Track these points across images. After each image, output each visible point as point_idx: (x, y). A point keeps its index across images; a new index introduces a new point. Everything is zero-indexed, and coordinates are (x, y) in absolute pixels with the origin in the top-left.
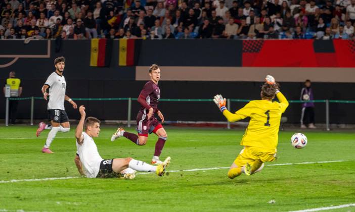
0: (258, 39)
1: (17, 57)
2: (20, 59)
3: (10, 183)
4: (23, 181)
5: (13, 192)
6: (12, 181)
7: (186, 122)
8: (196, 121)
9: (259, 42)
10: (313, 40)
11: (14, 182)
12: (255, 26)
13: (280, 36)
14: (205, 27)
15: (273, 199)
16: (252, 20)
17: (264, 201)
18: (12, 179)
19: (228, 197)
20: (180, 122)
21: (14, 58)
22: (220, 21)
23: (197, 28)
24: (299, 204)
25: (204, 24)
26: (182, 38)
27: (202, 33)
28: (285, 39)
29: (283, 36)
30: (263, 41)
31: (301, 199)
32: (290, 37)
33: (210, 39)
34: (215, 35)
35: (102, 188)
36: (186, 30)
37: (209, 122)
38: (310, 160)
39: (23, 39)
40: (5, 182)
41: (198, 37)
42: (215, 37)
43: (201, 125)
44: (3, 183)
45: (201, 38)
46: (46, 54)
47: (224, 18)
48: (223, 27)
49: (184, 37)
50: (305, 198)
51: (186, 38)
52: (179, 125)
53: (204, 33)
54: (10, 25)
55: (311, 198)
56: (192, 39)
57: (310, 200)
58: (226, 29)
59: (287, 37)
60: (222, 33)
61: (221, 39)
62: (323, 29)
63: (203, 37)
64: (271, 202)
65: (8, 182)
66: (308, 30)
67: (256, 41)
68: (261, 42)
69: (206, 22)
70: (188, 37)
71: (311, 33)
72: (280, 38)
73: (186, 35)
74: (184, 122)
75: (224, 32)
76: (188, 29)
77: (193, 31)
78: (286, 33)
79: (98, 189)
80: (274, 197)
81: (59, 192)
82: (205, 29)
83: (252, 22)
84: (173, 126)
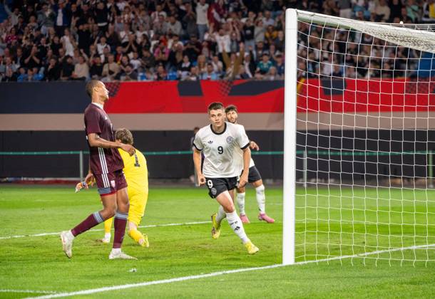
0: (114, 81)
7: (32, 179)
8: (43, 177)
9: (114, 84)
10: (178, 82)
12: (109, 66)
13: (139, 78)
14: (50, 67)
15: (135, 267)
16: (106, 58)
17: (123, 269)
19: (82, 265)
20: (25, 179)
22: (69, 60)
23: (42, 69)
24: (164, 273)
25: (49, 64)
26: (25, 81)
27: (48, 75)
28: (145, 80)
29: (143, 77)
30: (119, 83)
31: (167, 266)
32: (150, 79)
33: (57, 81)
34: (63, 76)
36: (29, 72)
37: (58, 179)
41: (44, 79)
42: (63, 79)
43: (49, 183)
45: (47, 81)
48: (72, 68)
49: (27, 79)
50: (171, 266)
51: (29, 81)
52: (24, 182)
55: (179, 265)
56: (37, 81)
57: (177, 267)
58: (76, 70)
59: (147, 79)
60: (71, 74)
61: (70, 81)
62: (188, 69)
63: (50, 80)
64: (132, 270)
66: (171, 70)
67: (111, 83)
68: (117, 84)
69: (53, 62)
70: (32, 79)
71: (174, 74)
72: (139, 80)
73: (30, 77)
74: (30, 179)
75: (73, 73)
76: (32, 70)
77: (38, 72)
78: (146, 74)
80: (135, 265)
82: (51, 70)
84: (18, 183)
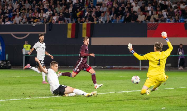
0: (156, 23)
1: (29, 33)
2: (30, 34)
3: (26, 100)
4: (33, 99)
5: (27, 105)
6: (27, 99)
7: (118, 67)
8: (123, 66)
9: (156, 24)
10: (184, 23)
11: (28, 99)
12: (154, 16)
13: (167, 21)
14: (127, 16)
15: (164, 107)
16: (152, 12)
17: (159, 108)
18: (27, 98)
19: (140, 106)
20: (115, 67)
21: (27, 34)
22: (135, 14)
23: (123, 17)
24: (178, 110)
25: (127, 15)
26: (115, 23)
27: (126, 20)
28: (169, 22)
29: (169, 21)
30: (158, 24)
31: (179, 107)
32: (172, 22)
33: (130, 23)
34: (132, 21)
35: (74, 102)
36: (117, 19)
37: (130, 67)
38: (183, 86)
39: (32, 24)
40: (23, 99)
41: (124, 22)
42: (133, 22)
43: (126, 68)
44: (22, 100)
45: (125, 22)
46: (44, 31)
47: (138, 12)
48: (137, 17)
49: (116, 22)
50: (181, 107)
51: (117, 23)
52: (114, 68)
53: (127, 20)
54: (25, 17)
55: (184, 106)
56: (121, 23)
57: (183, 107)
58: (139, 18)
59: (171, 22)
60: (136, 20)
61: (136, 23)
63: (126, 22)
64: (163, 108)
65: (25, 99)
66: (182, 18)
67: (154, 24)
68: (157, 24)
69: (128, 14)
70: (119, 22)
71: (183, 19)
72: (167, 22)
73: (117, 21)
74: (117, 67)
75: (137, 19)
76: (119, 18)
77: (121, 19)
78: (170, 20)
79: (72, 102)
80: (165, 106)
81: (52, 104)
82: (128, 17)
83: (152, 14)
84: (111, 69)
